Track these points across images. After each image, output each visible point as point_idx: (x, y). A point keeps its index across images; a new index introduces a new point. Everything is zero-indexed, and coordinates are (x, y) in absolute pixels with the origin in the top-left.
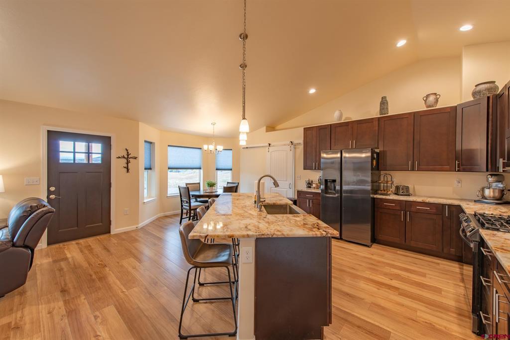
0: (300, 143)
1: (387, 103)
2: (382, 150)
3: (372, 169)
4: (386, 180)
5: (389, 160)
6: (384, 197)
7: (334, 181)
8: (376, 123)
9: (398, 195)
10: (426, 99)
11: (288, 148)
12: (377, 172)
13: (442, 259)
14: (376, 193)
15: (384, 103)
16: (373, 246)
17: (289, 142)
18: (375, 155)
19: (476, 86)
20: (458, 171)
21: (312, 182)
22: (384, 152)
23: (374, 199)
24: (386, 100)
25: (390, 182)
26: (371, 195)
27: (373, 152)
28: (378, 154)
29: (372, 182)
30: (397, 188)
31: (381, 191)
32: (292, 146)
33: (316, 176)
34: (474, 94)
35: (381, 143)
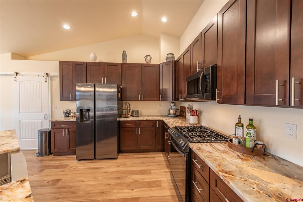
0: (57, 76)
1: (126, 55)
2: (124, 86)
3: (118, 100)
4: (126, 107)
5: (128, 94)
6: (126, 119)
7: (88, 110)
8: (120, 67)
9: (133, 116)
10: (146, 58)
11: (43, 79)
12: (121, 102)
13: (155, 153)
14: (120, 117)
15: (125, 55)
16: (119, 157)
17: (43, 74)
18: (120, 89)
19: (167, 55)
20: (161, 100)
21: (70, 111)
22: (125, 88)
23: (119, 121)
24: (126, 54)
25: (129, 109)
26: (118, 119)
27: (118, 87)
28: (121, 89)
29: (119, 109)
30: (133, 112)
31: (124, 115)
32: (47, 77)
33: (73, 106)
34: (167, 58)
35: (123, 81)
